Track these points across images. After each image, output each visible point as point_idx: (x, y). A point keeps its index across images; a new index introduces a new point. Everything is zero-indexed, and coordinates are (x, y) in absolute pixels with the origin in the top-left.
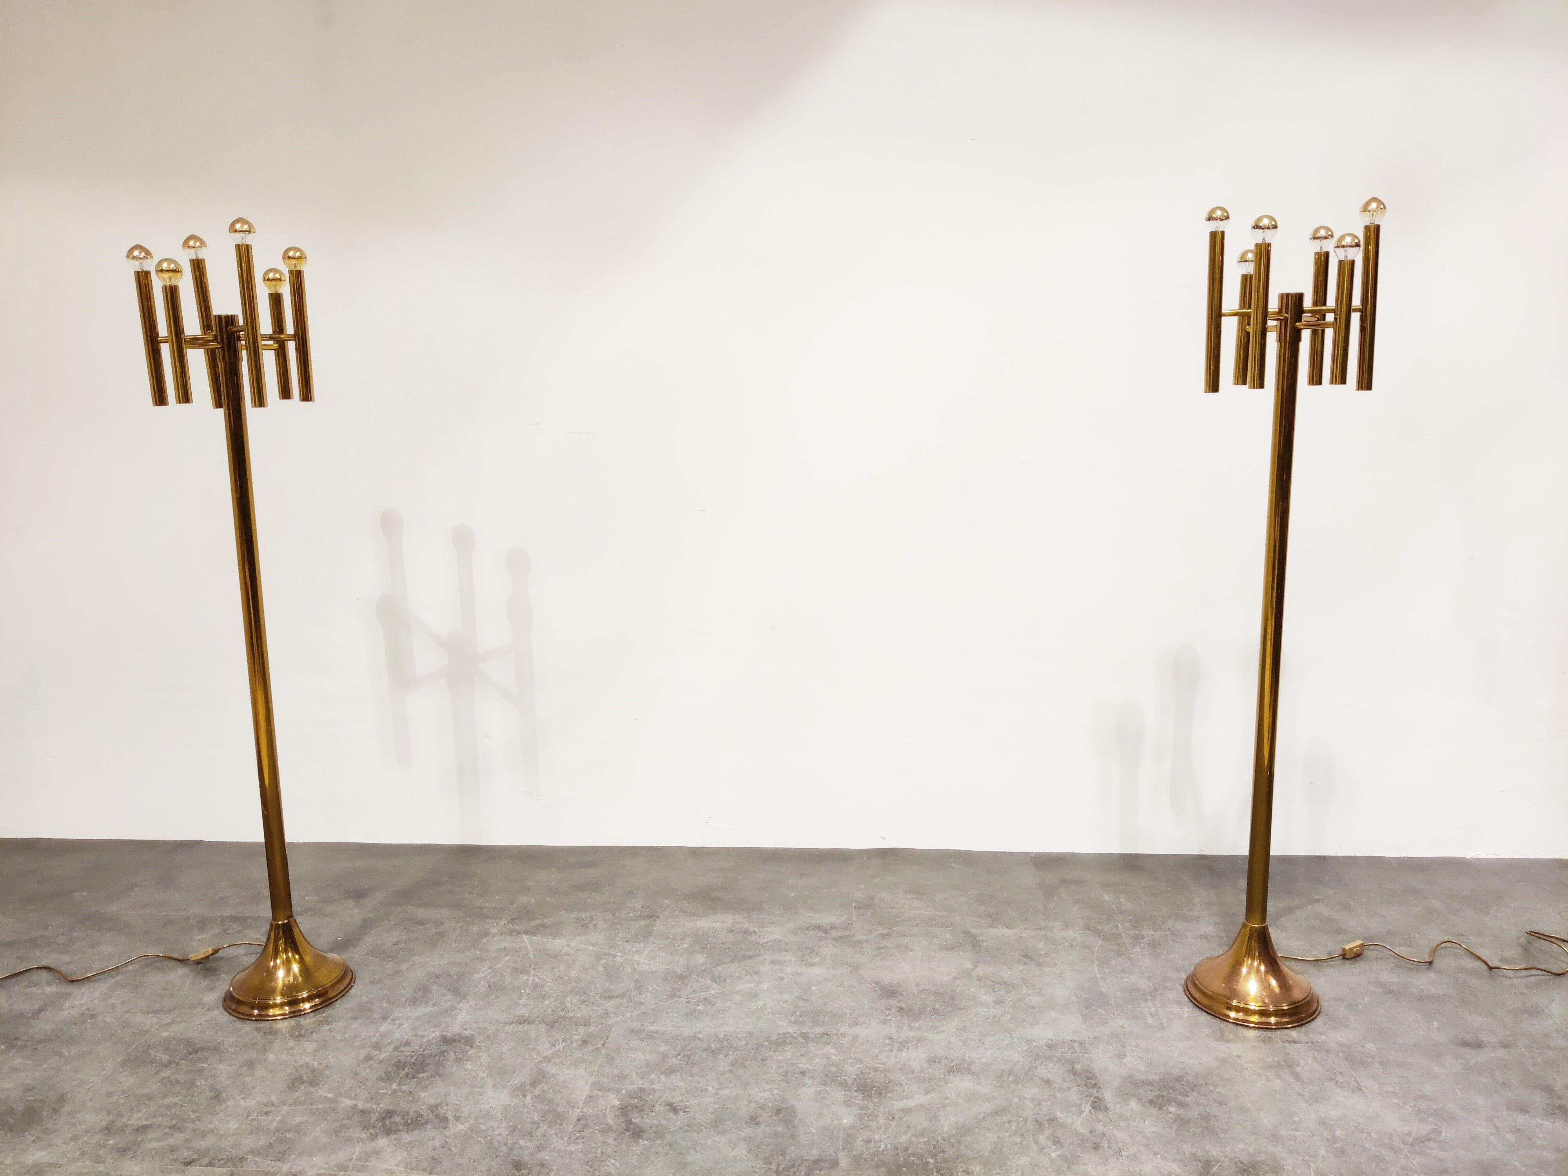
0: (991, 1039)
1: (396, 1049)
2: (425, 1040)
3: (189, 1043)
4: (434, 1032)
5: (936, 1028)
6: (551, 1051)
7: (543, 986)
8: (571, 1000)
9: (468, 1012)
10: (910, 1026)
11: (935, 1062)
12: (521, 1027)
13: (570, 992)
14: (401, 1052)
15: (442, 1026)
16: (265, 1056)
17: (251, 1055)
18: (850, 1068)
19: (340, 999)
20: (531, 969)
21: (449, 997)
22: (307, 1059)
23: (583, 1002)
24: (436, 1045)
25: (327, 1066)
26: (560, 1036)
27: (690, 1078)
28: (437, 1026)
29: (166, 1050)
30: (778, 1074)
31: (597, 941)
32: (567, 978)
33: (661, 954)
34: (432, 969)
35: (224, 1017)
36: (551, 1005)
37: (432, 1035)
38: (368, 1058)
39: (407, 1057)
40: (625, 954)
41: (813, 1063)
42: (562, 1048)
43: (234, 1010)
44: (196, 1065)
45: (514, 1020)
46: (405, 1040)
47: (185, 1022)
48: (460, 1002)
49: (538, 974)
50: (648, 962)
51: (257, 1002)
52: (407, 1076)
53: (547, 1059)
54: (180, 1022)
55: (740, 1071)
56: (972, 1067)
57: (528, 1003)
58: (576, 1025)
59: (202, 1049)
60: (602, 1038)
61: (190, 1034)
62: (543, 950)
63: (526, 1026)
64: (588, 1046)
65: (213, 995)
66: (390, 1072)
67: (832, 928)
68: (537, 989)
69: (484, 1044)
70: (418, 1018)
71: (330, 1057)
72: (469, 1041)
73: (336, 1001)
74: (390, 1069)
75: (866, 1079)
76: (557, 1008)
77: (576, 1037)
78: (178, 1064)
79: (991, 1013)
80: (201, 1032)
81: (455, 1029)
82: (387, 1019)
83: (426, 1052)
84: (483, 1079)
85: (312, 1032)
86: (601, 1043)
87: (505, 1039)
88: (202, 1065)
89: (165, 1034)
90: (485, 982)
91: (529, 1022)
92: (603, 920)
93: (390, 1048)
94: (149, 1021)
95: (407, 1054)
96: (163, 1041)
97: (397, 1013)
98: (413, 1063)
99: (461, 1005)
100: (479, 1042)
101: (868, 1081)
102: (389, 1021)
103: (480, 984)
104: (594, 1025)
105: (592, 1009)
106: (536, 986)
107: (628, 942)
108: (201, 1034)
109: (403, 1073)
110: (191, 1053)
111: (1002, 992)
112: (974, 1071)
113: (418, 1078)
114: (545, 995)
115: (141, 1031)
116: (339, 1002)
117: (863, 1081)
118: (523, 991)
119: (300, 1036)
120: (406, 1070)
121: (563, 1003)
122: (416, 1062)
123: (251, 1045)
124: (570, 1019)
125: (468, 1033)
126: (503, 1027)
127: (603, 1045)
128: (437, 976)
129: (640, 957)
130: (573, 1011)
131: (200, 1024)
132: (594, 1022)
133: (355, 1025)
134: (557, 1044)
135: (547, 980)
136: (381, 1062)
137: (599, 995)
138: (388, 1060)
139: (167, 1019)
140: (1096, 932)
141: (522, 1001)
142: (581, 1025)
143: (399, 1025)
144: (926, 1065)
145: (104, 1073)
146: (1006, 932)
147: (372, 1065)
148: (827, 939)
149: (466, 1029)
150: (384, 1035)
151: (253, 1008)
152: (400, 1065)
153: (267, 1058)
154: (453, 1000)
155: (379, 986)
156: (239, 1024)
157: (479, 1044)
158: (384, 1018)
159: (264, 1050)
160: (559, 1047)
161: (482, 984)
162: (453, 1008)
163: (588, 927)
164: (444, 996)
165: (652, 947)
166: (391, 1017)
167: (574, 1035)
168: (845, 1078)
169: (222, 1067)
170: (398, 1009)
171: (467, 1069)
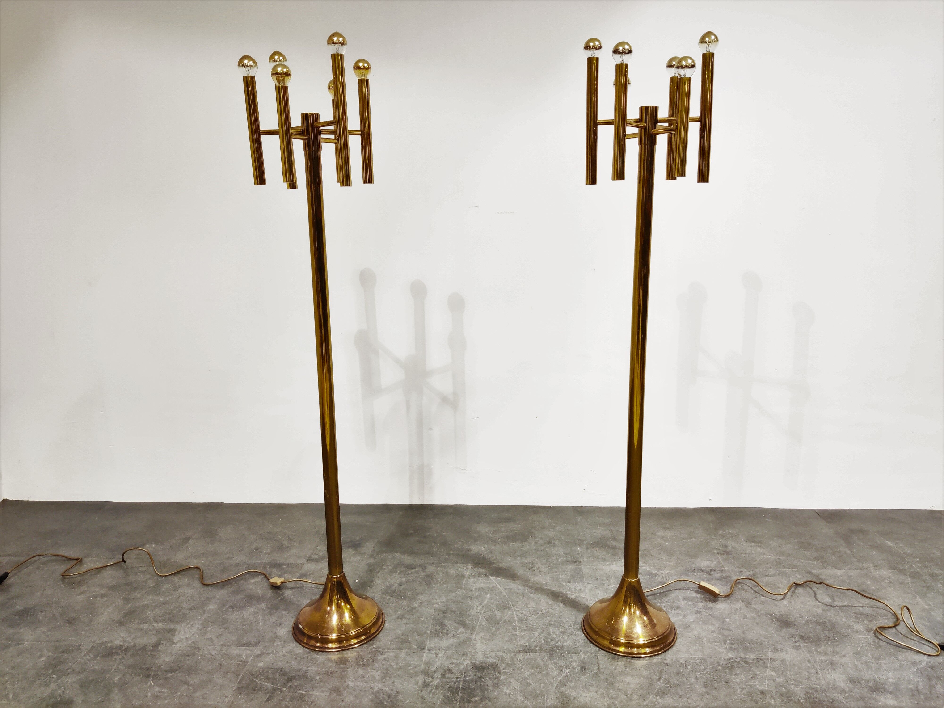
0: (884, 662)
1: (443, 675)
2: (462, 667)
3: (282, 672)
4: (465, 660)
5: (837, 653)
6: (562, 677)
7: (526, 619)
8: (554, 631)
9: (482, 643)
10: (817, 651)
11: (856, 682)
12: (528, 656)
13: (550, 625)
14: (448, 678)
15: (468, 655)
16: (346, 684)
17: (335, 682)
18: (796, 689)
19: (381, 633)
20: (511, 606)
21: (461, 629)
22: (380, 686)
23: (563, 633)
24: (472, 672)
25: (397, 692)
26: (562, 663)
27: (680, 699)
28: (465, 654)
29: (267, 678)
30: (744, 694)
31: (547, 582)
32: (541, 612)
33: (599, 592)
34: (437, 606)
35: (299, 650)
36: (541, 636)
37: (465, 663)
38: (426, 685)
39: (455, 683)
40: (572, 592)
41: (765, 685)
42: (568, 673)
43: (306, 644)
44: (296, 692)
45: (521, 650)
46: (446, 668)
47: (272, 653)
48: (472, 634)
49: (518, 609)
50: (593, 599)
51: (319, 637)
52: (463, 700)
53: (562, 684)
54: (268, 654)
55: (715, 693)
56: (886, 687)
57: (523, 634)
58: (569, 653)
59: (294, 677)
60: (594, 664)
61: (281, 665)
62: (511, 590)
63: (532, 654)
64: (587, 671)
65: (283, 629)
66: (448, 696)
67: (711, 570)
68: (524, 622)
69: (508, 671)
70: (447, 648)
71: (396, 684)
72: (495, 667)
73: (379, 633)
74: (447, 694)
75: (814, 698)
76: (546, 638)
77: (574, 664)
78: (281, 691)
79: (869, 639)
80: (288, 662)
81: (479, 658)
82: (424, 649)
83: (467, 678)
84: (523, 702)
85: (373, 661)
86: (596, 668)
87: (522, 666)
88: (301, 692)
89: (261, 664)
90: (482, 617)
91: (534, 651)
92: (542, 565)
93: (438, 675)
94: (244, 652)
95: (454, 680)
96: (261, 670)
97: (429, 644)
98: (462, 688)
99: (474, 637)
100: (503, 669)
101: (817, 700)
102: (426, 651)
103: (478, 618)
104: (582, 653)
105: (573, 640)
106: (521, 620)
107: (569, 582)
108: (288, 664)
109: (459, 697)
110: (288, 682)
111: (866, 622)
112: (890, 690)
113: (472, 701)
114: (532, 627)
115: (241, 661)
116: (381, 635)
117: (812, 700)
118: (514, 624)
119: (365, 665)
120: (460, 695)
121: (549, 635)
122: (464, 687)
123: (331, 673)
124: (562, 647)
125: (491, 660)
126: (515, 655)
127: (598, 670)
128: (444, 612)
129: (586, 595)
130: (560, 641)
131: (284, 655)
132: (581, 651)
133: (402, 655)
134: (563, 670)
135: (527, 614)
136: (437, 687)
137: (572, 627)
138: (441, 686)
139: (257, 651)
140: (901, 571)
141: (518, 633)
142: (573, 653)
143: (436, 654)
144: (851, 686)
145: (227, 699)
146: (839, 572)
147: (432, 690)
148: (713, 579)
149: (488, 657)
150: (428, 663)
151: (317, 642)
152: (454, 690)
153: (348, 684)
154: (466, 633)
155: (405, 621)
156: (314, 655)
157: (504, 671)
158: (422, 648)
159: (342, 678)
160: (566, 672)
161: (480, 618)
162: (470, 640)
163: (534, 571)
164: (458, 629)
165: (589, 586)
166: (426, 647)
167: (572, 662)
168: (797, 697)
169: (316, 693)
170: (428, 641)
171: (506, 693)
